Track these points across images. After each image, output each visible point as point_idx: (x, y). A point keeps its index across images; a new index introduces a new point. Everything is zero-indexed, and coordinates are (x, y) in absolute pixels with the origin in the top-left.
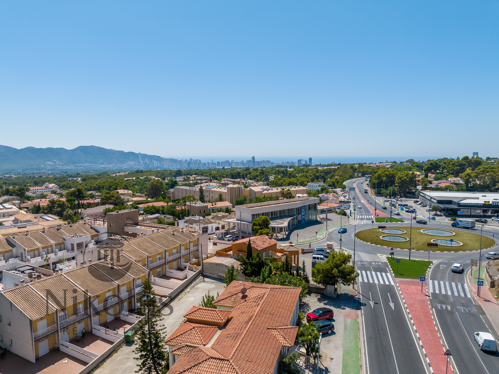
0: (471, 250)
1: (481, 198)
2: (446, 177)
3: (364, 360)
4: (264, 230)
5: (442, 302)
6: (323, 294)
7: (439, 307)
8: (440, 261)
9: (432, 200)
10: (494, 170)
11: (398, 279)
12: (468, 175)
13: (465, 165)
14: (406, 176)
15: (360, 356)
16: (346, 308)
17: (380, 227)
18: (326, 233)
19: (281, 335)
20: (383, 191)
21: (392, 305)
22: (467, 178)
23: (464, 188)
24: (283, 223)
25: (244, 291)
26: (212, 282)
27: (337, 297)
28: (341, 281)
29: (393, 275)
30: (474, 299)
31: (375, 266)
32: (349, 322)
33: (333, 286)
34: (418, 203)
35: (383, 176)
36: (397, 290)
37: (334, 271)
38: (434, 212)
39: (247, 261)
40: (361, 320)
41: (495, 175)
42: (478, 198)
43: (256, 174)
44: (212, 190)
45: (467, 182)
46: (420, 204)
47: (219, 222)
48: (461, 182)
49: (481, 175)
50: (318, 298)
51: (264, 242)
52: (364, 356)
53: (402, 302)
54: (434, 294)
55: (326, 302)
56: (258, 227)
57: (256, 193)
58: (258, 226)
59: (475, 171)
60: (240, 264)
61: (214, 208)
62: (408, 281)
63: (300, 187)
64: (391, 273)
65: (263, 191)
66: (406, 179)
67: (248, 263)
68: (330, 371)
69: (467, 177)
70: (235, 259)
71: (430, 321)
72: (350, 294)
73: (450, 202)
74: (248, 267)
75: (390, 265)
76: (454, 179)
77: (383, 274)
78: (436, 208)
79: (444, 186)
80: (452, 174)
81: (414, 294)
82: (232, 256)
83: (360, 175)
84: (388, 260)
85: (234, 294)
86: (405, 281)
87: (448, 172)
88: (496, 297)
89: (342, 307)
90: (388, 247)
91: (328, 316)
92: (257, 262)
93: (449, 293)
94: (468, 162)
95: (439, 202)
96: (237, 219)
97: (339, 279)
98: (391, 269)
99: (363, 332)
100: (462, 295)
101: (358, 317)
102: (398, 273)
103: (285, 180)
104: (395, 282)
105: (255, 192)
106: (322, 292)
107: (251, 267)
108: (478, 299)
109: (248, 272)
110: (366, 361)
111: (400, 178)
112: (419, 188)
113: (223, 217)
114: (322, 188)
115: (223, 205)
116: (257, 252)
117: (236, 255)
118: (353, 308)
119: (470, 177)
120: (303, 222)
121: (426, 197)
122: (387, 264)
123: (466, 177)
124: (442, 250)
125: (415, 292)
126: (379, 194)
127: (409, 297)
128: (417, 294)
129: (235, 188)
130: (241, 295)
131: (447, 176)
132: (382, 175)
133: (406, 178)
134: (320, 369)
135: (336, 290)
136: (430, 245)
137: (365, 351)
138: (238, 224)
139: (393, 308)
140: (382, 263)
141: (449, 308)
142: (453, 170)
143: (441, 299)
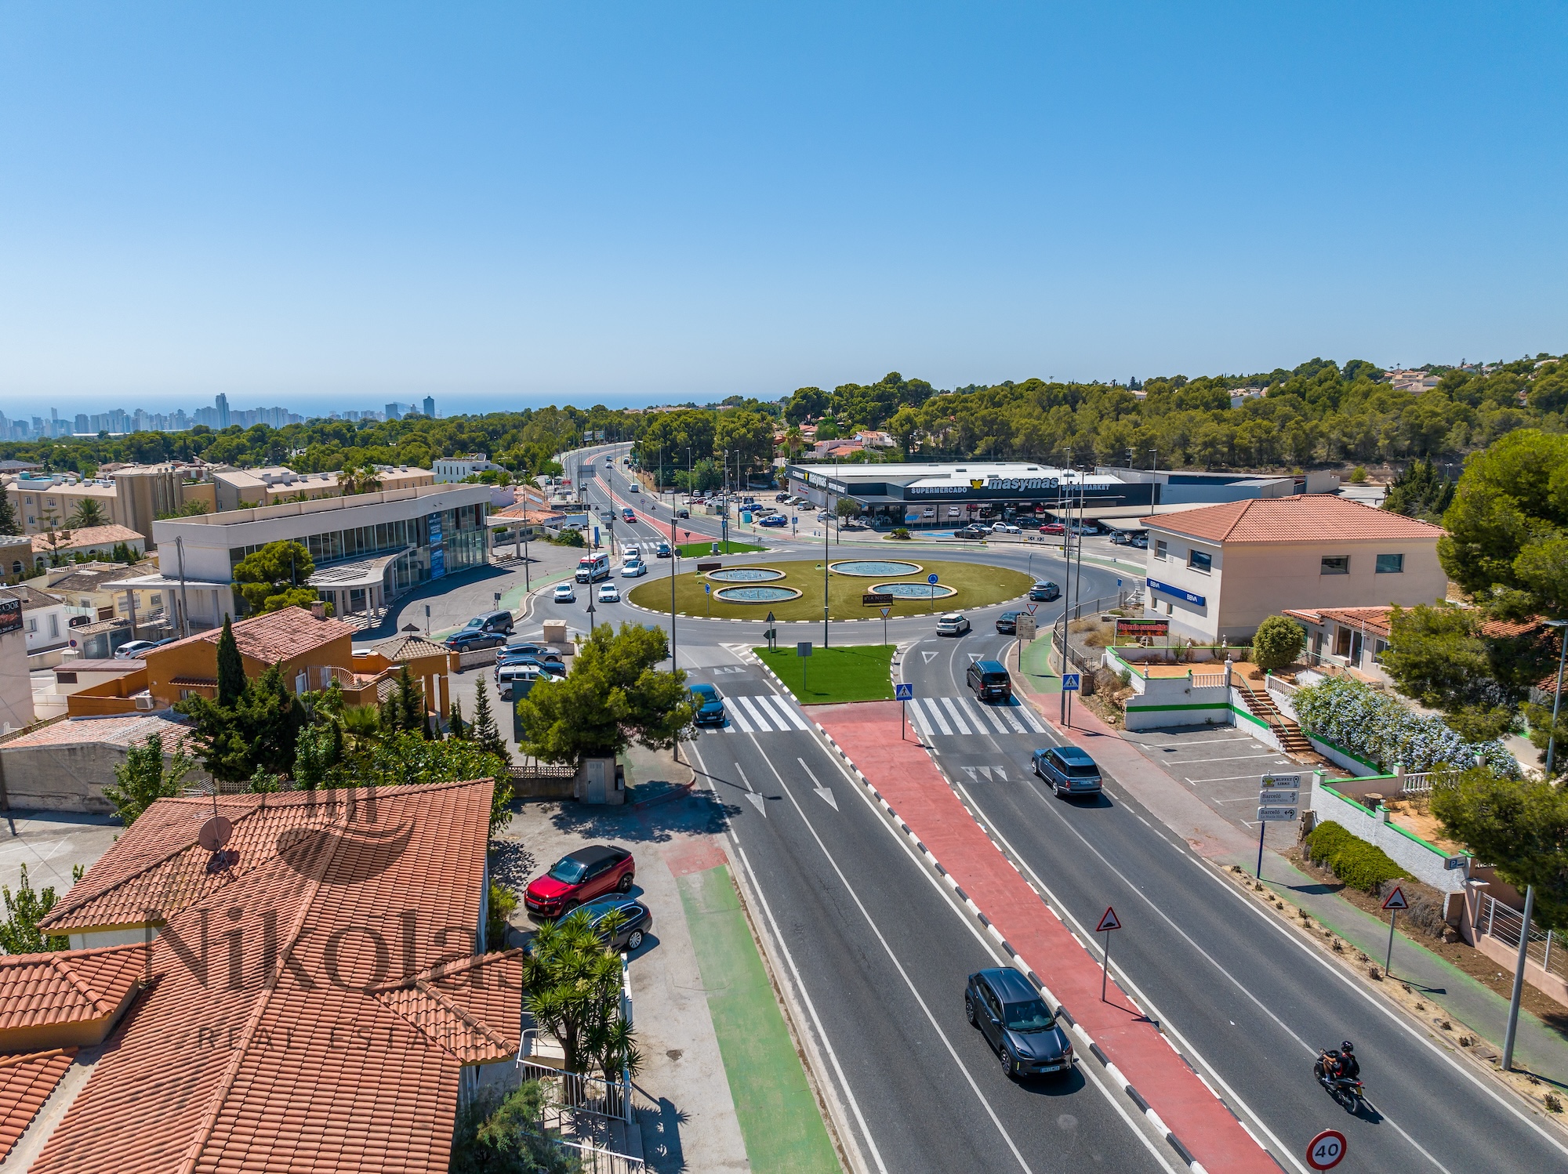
0: (984, 605)
1: (955, 475)
2: (847, 432)
3: (803, 1025)
5: (975, 760)
6: (572, 798)
7: (974, 777)
8: (915, 641)
9: (831, 485)
10: (969, 405)
11: (812, 711)
12: (908, 419)
13: (893, 395)
14: (744, 426)
15: (783, 1014)
16: (671, 833)
17: (703, 568)
18: (528, 601)
20: (679, 475)
21: (825, 795)
22: (905, 428)
23: (900, 456)
24: (364, 575)
25: (215, 834)
27: (626, 800)
28: (638, 737)
29: (794, 698)
30: (1055, 734)
31: (725, 680)
32: (697, 886)
33: (609, 762)
34: (788, 501)
35: (676, 429)
36: (824, 742)
38: (842, 520)
40: (740, 867)
41: (973, 418)
42: (948, 476)
44: (50, 491)
45: (906, 441)
46: (795, 503)
47: (86, 599)
48: (889, 441)
49: (939, 421)
50: (555, 817)
51: (295, 631)
52: (797, 1009)
53: (854, 779)
54: (938, 737)
55: (589, 825)
57: (243, 494)
59: (925, 408)
60: (192, 733)
61: (59, 553)
62: (846, 712)
63: (408, 469)
64: (783, 694)
66: (745, 435)
67: (231, 721)
68: (687, 1110)
69: (907, 427)
70: (165, 716)
71: (969, 824)
72: (673, 781)
73: (880, 488)
74: (229, 737)
75: (773, 669)
76: (870, 436)
77: (761, 699)
78: (847, 507)
79: (849, 452)
80: (863, 422)
81: (883, 747)
82: (150, 706)
83: (600, 435)
84: (760, 656)
85: (164, 857)
86: (838, 712)
87: (851, 416)
88: (1111, 718)
89: (657, 833)
90: (744, 619)
91: (613, 879)
92: (270, 712)
93: (983, 730)
94: (899, 388)
95: (855, 489)
96: (166, 573)
97: (627, 731)
98: (779, 682)
99: (762, 911)
100: (1022, 730)
101: (726, 860)
102: (809, 693)
104: (809, 721)
105: (238, 491)
106: (566, 793)
107: (248, 738)
108: (1069, 735)
109: (233, 761)
110: (813, 1028)
111: (729, 433)
112: (780, 462)
113: (103, 576)
114: (486, 474)
115: (102, 539)
116: (266, 675)
117: (167, 701)
118: (695, 828)
119: (914, 427)
120: (437, 574)
121: (812, 479)
122: (763, 671)
123: (902, 425)
124: (909, 613)
125: (884, 741)
126: (667, 484)
127: (870, 759)
128: (891, 746)
129: (152, 477)
130: (202, 856)
131: (849, 428)
132: (675, 424)
133: (744, 430)
134: (640, 1115)
135: (619, 775)
136: (869, 599)
137: (795, 986)
138: (172, 591)
139: (834, 804)
140: (742, 666)
141: (1003, 774)
142: (863, 410)
143: (968, 749)
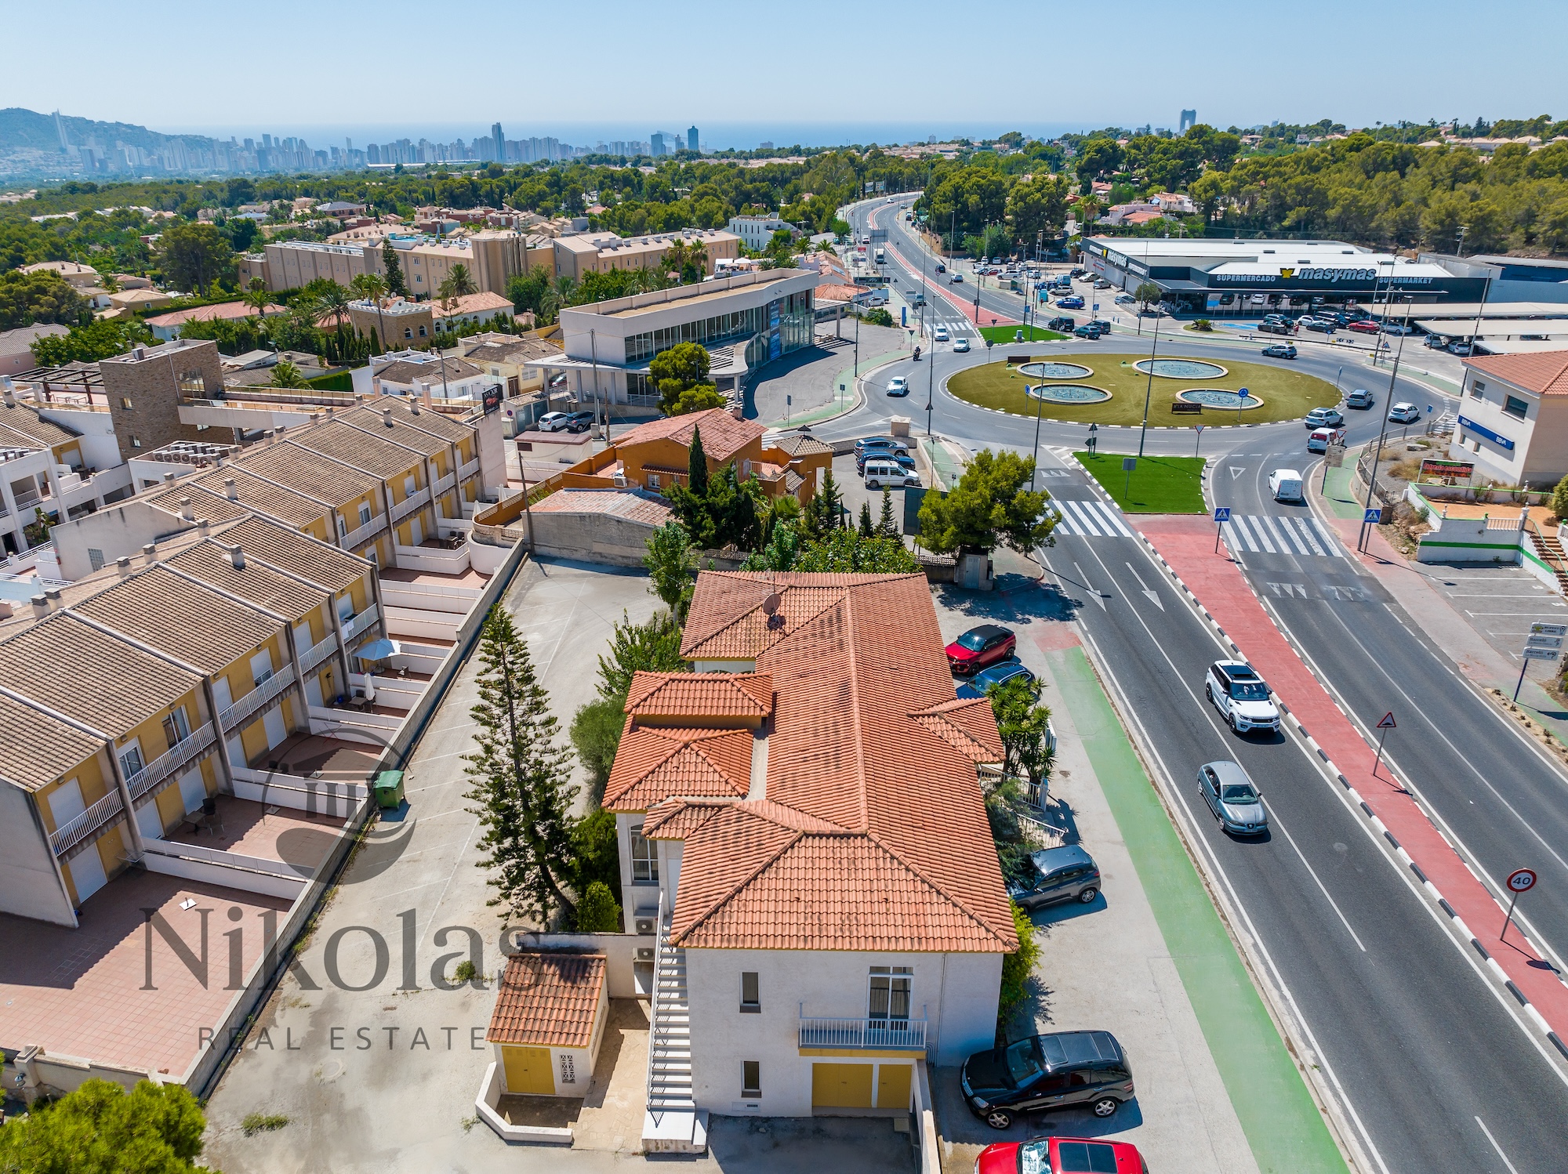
0: (1289, 419)
1: (1263, 258)
2: (1143, 191)
3: (1153, 766)
4: (697, 390)
5: (1280, 577)
6: (951, 582)
7: (1278, 592)
8: (1223, 455)
9: (1131, 266)
10: (1282, 169)
11: (1136, 519)
12: (1214, 185)
13: (1197, 152)
14: (1038, 191)
15: (1138, 757)
16: (1031, 618)
17: (1013, 360)
18: (859, 387)
19: (959, 731)
20: (969, 240)
21: (1152, 596)
22: (1209, 194)
23: (1201, 226)
24: (730, 363)
25: (771, 605)
26: (576, 576)
27: (994, 588)
28: (1007, 540)
29: (1116, 506)
30: (1351, 559)
31: (1053, 484)
32: (1061, 660)
33: (983, 557)
34: (1083, 278)
35: (968, 192)
36: (1147, 549)
37: (994, 512)
38: (1138, 306)
39: (695, 498)
40: (1091, 648)
41: (1285, 185)
42: (1254, 260)
43: (536, 190)
45: (1209, 207)
46: (1088, 281)
47: (495, 368)
48: (1189, 207)
49: (1248, 187)
50: (940, 597)
51: (726, 431)
52: (1146, 755)
53: (1176, 585)
54: (1246, 553)
55: (967, 605)
56: (677, 382)
57: (579, 259)
58: (675, 378)
59: (1232, 173)
62: (1163, 523)
63: (715, 233)
64: (1106, 502)
65: (600, 251)
66: (1039, 200)
67: (702, 505)
68: (1076, 809)
69: (1211, 193)
70: (637, 494)
71: (1274, 632)
72: (1026, 575)
73: (1184, 273)
75: (1095, 475)
76: (1169, 200)
77: (1087, 504)
78: (1147, 292)
79: (1146, 219)
80: (1161, 182)
81: (1199, 559)
82: (625, 485)
83: (880, 186)
84: (1082, 461)
85: (740, 616)
86: (1155, 522)
87: (1149, 174)
88: (1405, 549)
89: (1020, 617)
90: (1060, 420)
91: (1002, 650)
93: (1286, 550)
94: (1204, 143)
95: (1157, 273)
96: (571, 354)
97: (1000, 536)
98: (1102, 489)
99: (1113, 684)
100: (1321, 553)
101: (1080, 643)
102: (1131, 503)
103: (652, 211)
104: (1132, 529)
106: (947, 578)
108: (1364, 561)
109: (707, 536)
110: (1159, 768)
111: (1023, 198)
112: (1072, 227)
113: (506, 349)
114: (779, 233)
115: (482, 307)
116: (723, 471)
117: (637, 481)
118: (1049, 615)
119: (1219, 193)
120: (775, 355)
121: (1111, 257)
122: (1085, 476)
123: (1206, 191)
124: (1216, 423)
125: (1199, 554)
126: (957, 250)
127: (1188, 569)
128: (1207, 558)
129: (503, 242)
130: (762, 617)
131: (1146, 187)
132: (967, 186)
133: (1039, 195)
135: (990, 568)
136: (1179, 408)
137: (1144, 739)
138: (579, 371)
139: (1160, 605)
140: (1066, 470)
141: (1303, 592)
142: (1163, 168)
143: (1273, 566)
